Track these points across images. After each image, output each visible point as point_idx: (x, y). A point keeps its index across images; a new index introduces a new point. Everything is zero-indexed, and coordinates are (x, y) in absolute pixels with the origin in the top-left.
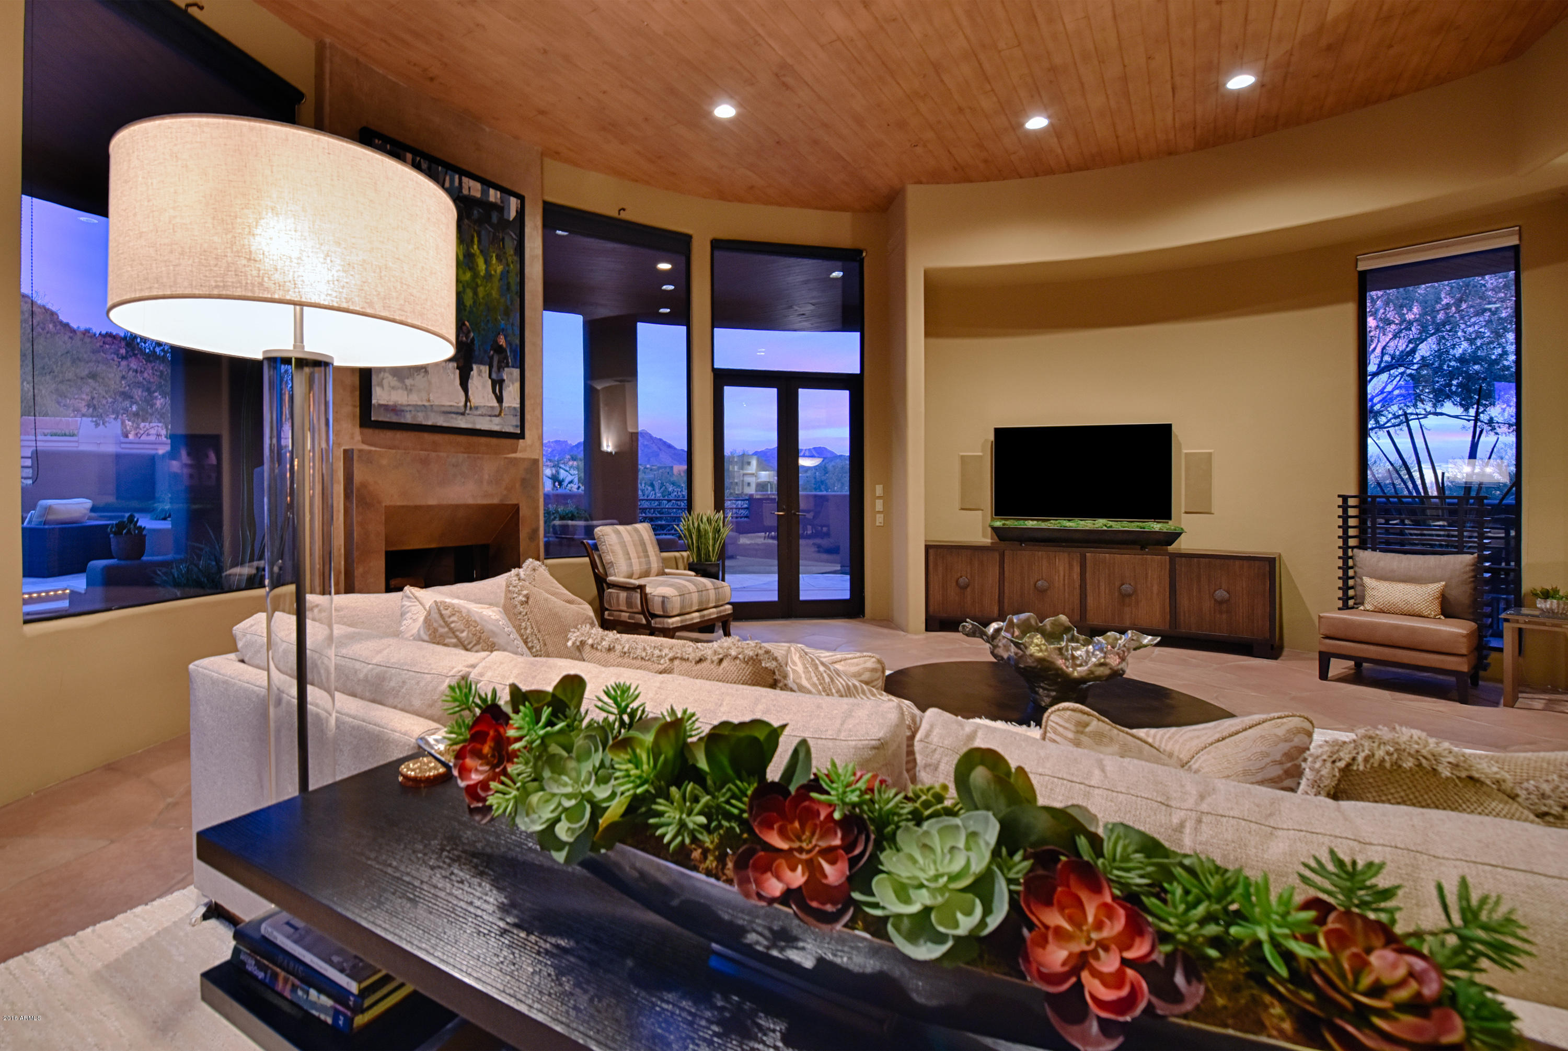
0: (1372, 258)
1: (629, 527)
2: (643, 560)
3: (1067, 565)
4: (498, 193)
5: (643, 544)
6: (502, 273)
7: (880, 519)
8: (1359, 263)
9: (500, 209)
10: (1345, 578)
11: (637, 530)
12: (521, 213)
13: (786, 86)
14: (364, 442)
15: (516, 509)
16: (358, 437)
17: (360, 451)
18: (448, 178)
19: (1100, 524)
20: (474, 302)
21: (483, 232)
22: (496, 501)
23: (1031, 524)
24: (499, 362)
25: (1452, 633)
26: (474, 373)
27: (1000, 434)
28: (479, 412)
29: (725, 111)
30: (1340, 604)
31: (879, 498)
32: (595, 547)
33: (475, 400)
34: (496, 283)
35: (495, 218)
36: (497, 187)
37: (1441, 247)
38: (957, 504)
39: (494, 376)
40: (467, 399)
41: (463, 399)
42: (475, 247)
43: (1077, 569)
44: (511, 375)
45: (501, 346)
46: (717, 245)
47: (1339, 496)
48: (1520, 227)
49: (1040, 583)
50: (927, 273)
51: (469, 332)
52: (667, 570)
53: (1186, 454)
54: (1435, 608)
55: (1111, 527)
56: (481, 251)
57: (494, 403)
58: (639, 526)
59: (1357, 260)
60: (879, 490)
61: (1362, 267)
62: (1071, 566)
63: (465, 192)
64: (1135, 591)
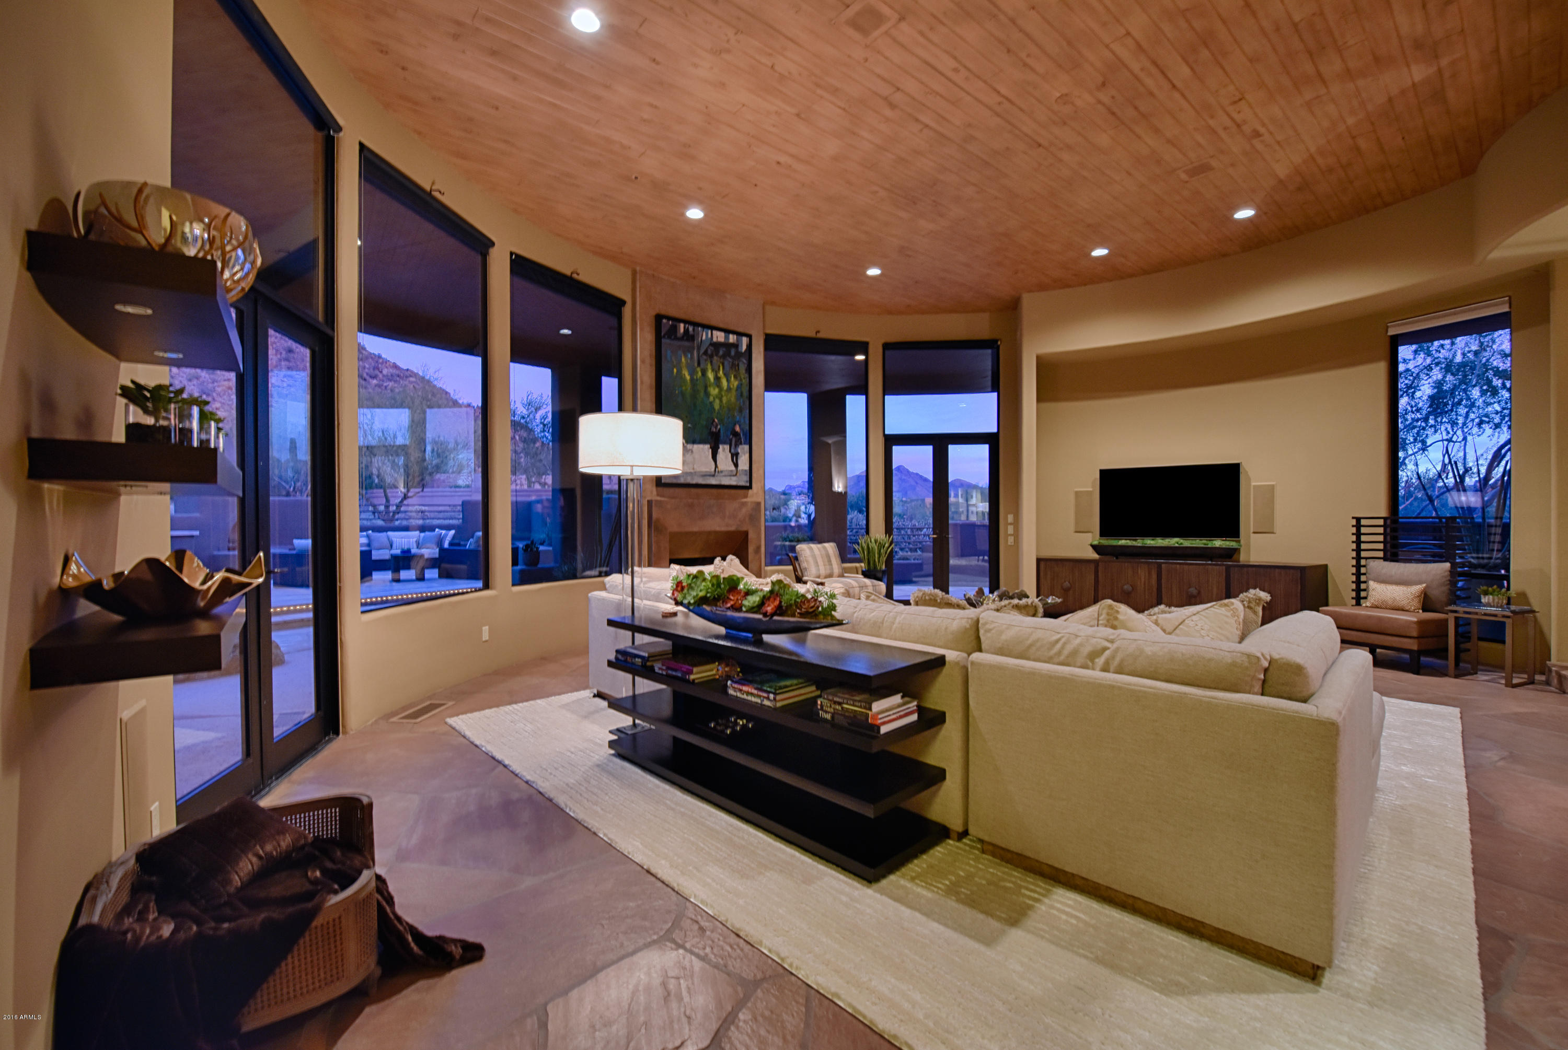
0: (1399, 325)
1: (819, 546)
2: (828, 567)
3: (1147, 574)
4: (735, 336)
5: (828, 556)
6: (738, 387)
7: (1011, 540)
8: (1389, 330)
9: (736, 346)
10: (1358, 582)
11: (825, 548)
12: (750, 346)
13: (909, 256)
14: (658, 495)
15: (746, 534)
16: (655, 493)
17: (656, 501)
18: (704, 334)
19: (1173, 542)
20: (720, 406)
21: (726, 363)
22: (733, 528)
23: (1123, 542)
24: (736, 442)
25: (1407, 621)
26: (720, 450)
27: (1103, 473)
28: (723, 474)
29: (874, 272)
30: (1354, 602)
31: (1011, 524)
32: (796, 558)
33: (721, 467)
34: (734, 393)
35: (733, 352)
36: (734, 332)
37: (1434, 318)
38: (1072, 527)
39: (733, 451)
40: (716, 466)
41: (714, 467)
42: (721, 372)
43: (1154, 576)
44: (743, 449)
45: (737, 432)
46: (887, 346)
47: (1353, 518)
48: (1510, 297)
49: (1125, 587)
50: (1039, 358)
51: (717, 425)
52: (846, 575)
53: (1254, 486)
54: (1416, 604)
55: (1181, 544)
56: (725, 374)
57: (733, 468)
58: (826, 545)
59: (1388, 327)
60: (1010, 518)
61: (1392, 332)
62: (1150, 573)
63: (715, 340)
64: (1199, 592)
